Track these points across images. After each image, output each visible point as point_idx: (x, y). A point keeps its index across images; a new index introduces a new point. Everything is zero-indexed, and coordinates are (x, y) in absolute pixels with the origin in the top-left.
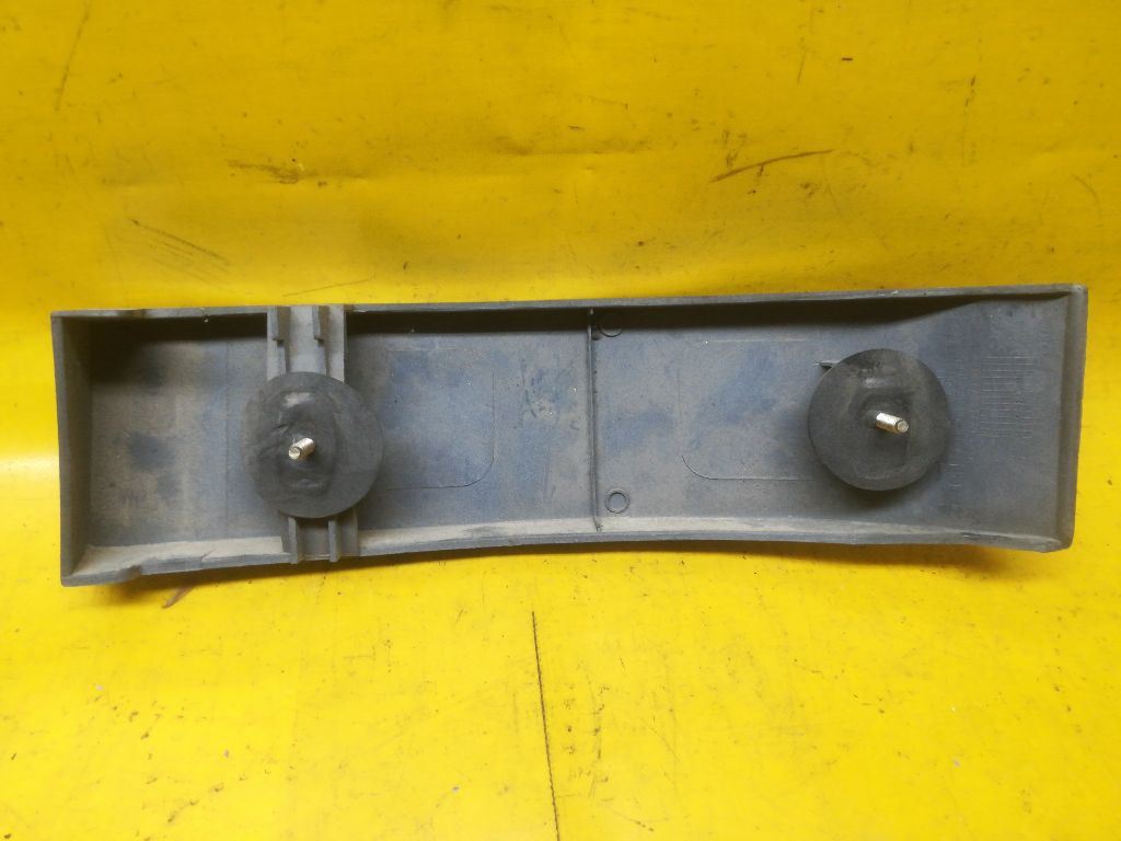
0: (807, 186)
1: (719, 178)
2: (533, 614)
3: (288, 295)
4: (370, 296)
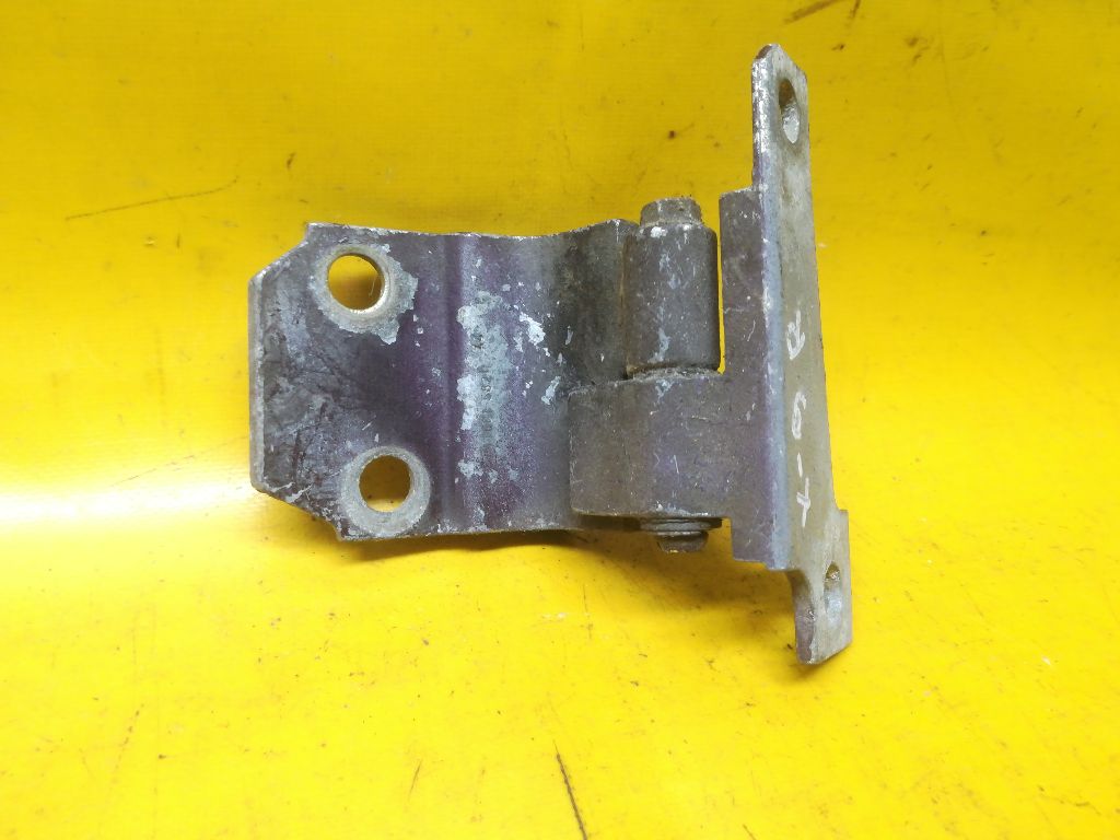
0: (913, 42)
1: (797, 16)
2: (558, 757)
3: (74, 217)
4: (226, 223)
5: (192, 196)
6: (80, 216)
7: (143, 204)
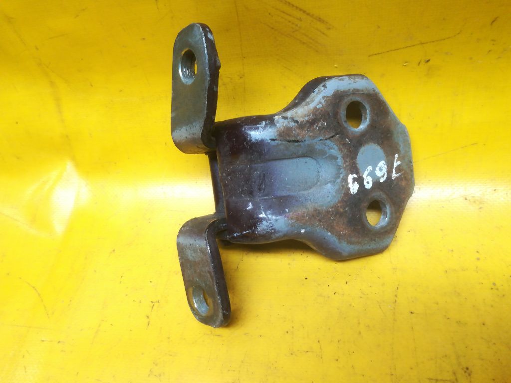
3: (373, 55)
4: (447, 53)
5: (433, 42)
6: (376, 54)
7: (407, 47)
